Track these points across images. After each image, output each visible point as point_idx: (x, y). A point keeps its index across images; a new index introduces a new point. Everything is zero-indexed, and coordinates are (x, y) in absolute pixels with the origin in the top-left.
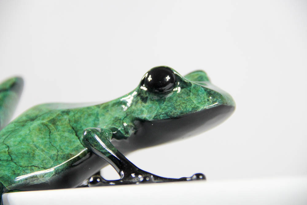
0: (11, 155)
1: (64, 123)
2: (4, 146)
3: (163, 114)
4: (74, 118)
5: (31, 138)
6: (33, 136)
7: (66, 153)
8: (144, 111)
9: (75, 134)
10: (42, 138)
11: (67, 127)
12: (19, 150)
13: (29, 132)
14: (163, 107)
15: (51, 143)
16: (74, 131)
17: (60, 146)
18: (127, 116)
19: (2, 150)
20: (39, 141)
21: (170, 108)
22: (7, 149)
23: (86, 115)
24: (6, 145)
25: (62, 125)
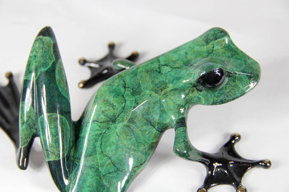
0: (116, 165)
1: (139, 119)
2: (106, 158)
3: (219, 102)
4: (144, 110)
5: (123, 142)
6: (122, 140)
7: (150, 143)
8: (201, 98)
9: (150, 125)
10: (130, 139)
11: (143, 121)
12: (119, 158)
13: (119, 138)
14: (217, 95)
15: (137, 141)
16: (148, 123)
17: (144, 140)
18: (187, 103)
19: (107, 163)
20: (129, 142)
21: (223, 95)
22: (110, 160)
23: (153, 104)
24: (107, 156)
25: (139, 121)
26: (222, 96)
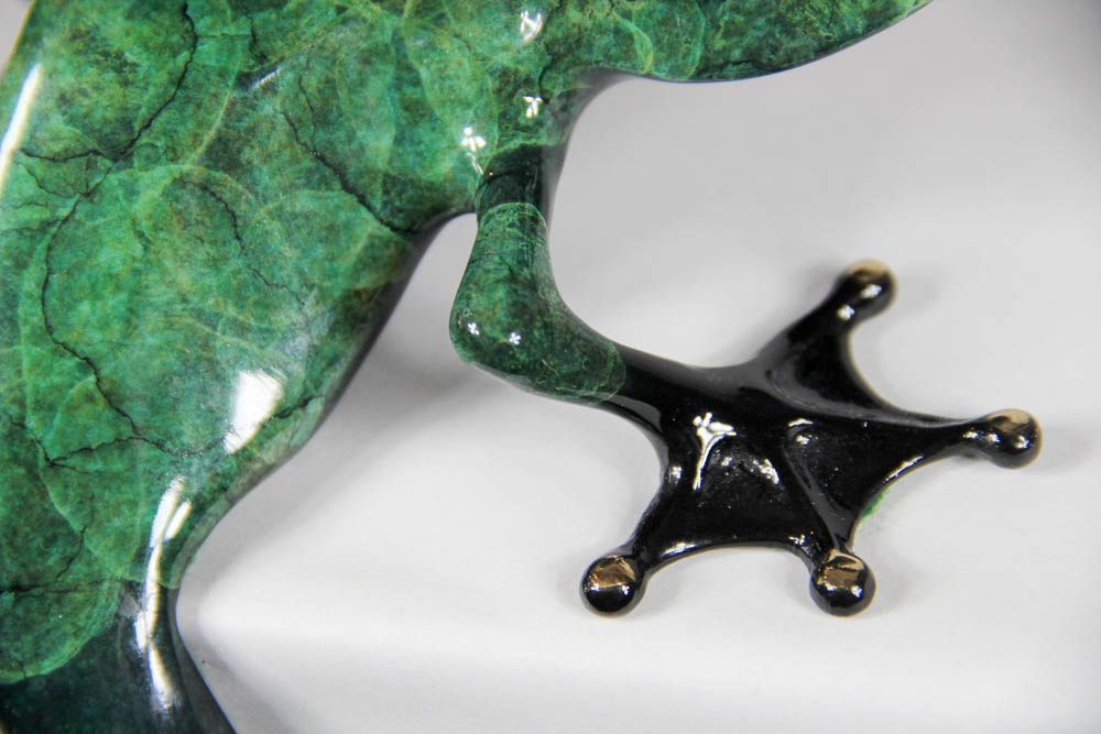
0: (123, 408)
1: (273, 146)
2: (70, 363)
3: (736, 63)
4: (302, 97)
5: (168, 279)
6: (168, 263)
7: (337, 294)
8: (636, 37)
9: (337, 185)
10: (215, 264)
11: (295, 160)
12: (145, 368)
13: (146, 249)
14: (726, 18)
15: (257, 273)
16: (328, 172)
17: (301, 273)
18: (554, 62)
19: (72, 391)
20: (207, 281)
21: (761, 22)
22: (92, 378)
23: (354, 65)
24: (74, 353)
25: (267, 158)
26: (759, 29)
